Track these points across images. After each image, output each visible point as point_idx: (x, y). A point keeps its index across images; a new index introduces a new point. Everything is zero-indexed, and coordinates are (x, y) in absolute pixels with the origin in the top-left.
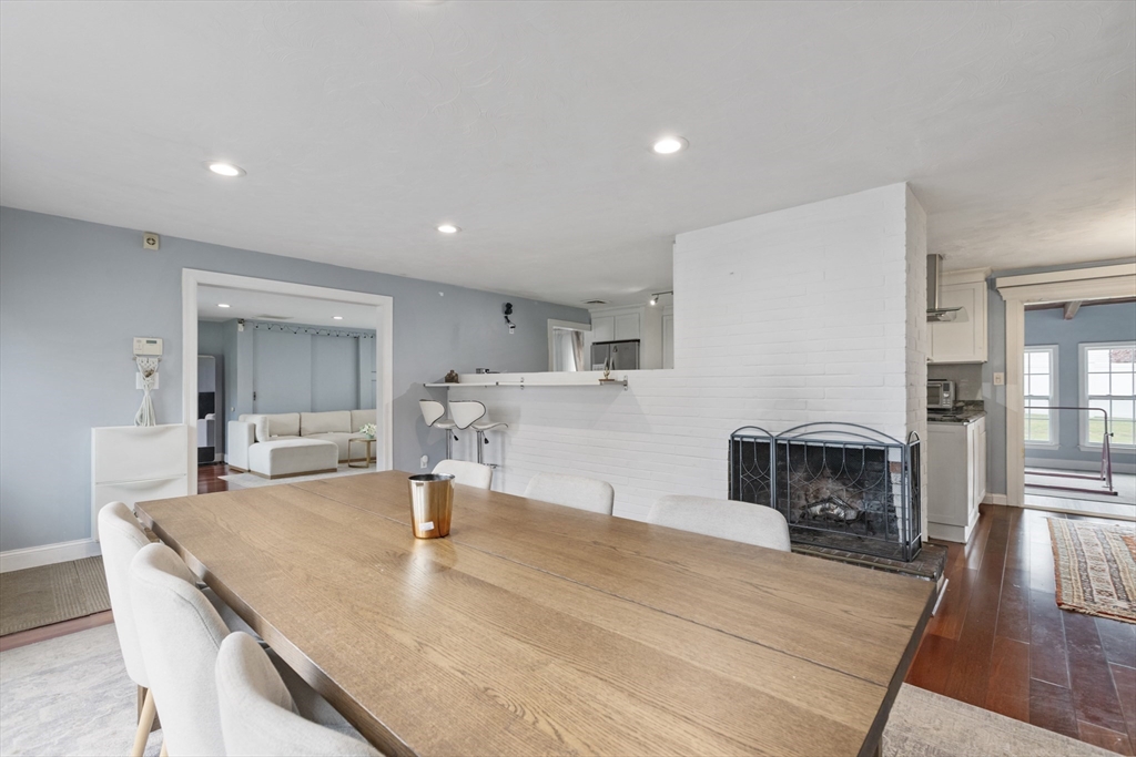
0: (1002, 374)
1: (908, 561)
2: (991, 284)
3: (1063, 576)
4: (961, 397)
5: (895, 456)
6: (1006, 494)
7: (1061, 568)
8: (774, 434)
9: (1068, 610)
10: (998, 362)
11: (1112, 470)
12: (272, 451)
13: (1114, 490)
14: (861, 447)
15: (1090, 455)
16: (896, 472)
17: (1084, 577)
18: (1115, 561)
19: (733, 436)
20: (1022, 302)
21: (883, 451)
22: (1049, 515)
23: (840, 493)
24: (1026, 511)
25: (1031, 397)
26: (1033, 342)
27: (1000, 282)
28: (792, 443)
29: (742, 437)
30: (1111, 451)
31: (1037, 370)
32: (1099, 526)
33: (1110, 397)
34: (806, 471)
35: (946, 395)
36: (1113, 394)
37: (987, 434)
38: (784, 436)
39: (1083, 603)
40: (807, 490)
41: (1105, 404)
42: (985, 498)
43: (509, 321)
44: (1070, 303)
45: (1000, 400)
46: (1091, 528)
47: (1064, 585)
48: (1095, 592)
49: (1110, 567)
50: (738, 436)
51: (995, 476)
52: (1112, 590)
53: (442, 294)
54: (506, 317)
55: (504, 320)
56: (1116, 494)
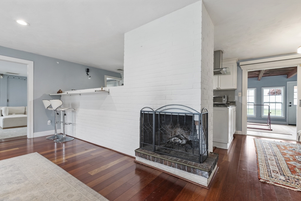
0: (241, 93)
1: (201, 163)
2: (238, 65)
3: (260, 163)
4: (229, 100)
5: (196, 118)
6: (242, 131)
7: (259, 160)
8: (155, 110)
9: (263, 182)
10: (240, 89)
11: (271, 123)
12: (4, 119)
13: (271, 129)
14: (184, 115)
15: (265, 119)
16: (197, 125)
17: (267, 164)
18: (276, 155)
19: (141, 111)
20: (247, 70)
21: (192, 116)
22: (254, 137)
23: (183, 133)
24: (247, 136)
25: (249, 103)
26: (250, 87)
27: (241, 64)
28: (161, 113)
29: (144, 111)
30: (270, 118)
31: (251, 95)
32: (269, 141)
33: (269, 103)
34: (171, 125)
35: (224, 99)
36: (270, 102)
37: (236, 112)
38: (158, 111)
39: (268, 178)
40: (172, 132)
41: (268, 104)
42: (235, 132)
43: (88, 75)
44: (261, 70)
45: (240, 101)
46: (267, 142)
47: (260, 168)
48: (272, 172)
49: (275, 158)
50: (143, 111)
51: (238, 125)
52: (277, 170)
53: (58, 63)
54: (87, 73)
55: (86, 74)
56: (272, 130)
